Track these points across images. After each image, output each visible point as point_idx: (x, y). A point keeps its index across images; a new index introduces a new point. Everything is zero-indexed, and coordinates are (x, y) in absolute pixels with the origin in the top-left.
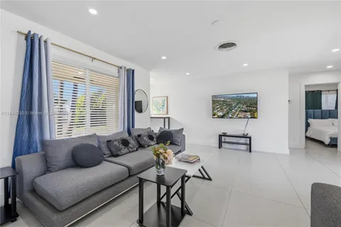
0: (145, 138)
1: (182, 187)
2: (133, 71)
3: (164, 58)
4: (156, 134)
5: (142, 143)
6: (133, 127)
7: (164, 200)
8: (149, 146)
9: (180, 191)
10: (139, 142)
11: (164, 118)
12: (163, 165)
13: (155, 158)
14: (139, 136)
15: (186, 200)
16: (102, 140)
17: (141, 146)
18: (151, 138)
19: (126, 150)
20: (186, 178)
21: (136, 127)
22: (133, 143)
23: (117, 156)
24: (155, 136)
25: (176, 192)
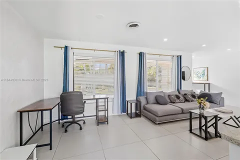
0: (189, 96)
1: (216, 123)
2: (181, 56)
3: (204, 46)
4: (197, 95)
5: (188, 99)
6: (181, 89)
7: (204, 128)
8: (192, 101)
9: (214, 125)
10: (185, 98)
11: (205, 84)
12: (203, 108)
13: (198, 105)
14: (185, 94)
15: (219, 130)
16: (165, 94)
17: (186, 100)
18: (194, 96)
19: (178, 101)
20: (219, 119)
21: (182, 89)
22: (182, 98)
23: (174, 103)
24: (196, 96)
25: (212, 125)
